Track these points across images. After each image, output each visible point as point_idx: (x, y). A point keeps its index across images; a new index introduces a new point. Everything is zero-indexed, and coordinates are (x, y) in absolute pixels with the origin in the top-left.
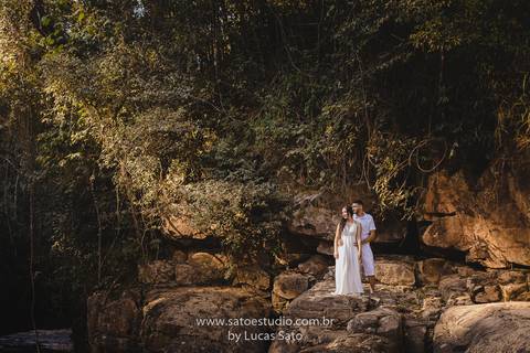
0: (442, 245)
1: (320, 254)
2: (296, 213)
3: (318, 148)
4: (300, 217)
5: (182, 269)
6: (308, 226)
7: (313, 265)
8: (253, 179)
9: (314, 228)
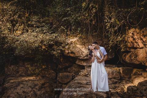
0: (136, 63)
1: (77, 64)
2: (67, 47)
3: (77, 17)
4: (69, 48)
5: (21, 69)
6: (72, 53)
7: (74, 69)
8: (48, 32)
9: (74, 53)
